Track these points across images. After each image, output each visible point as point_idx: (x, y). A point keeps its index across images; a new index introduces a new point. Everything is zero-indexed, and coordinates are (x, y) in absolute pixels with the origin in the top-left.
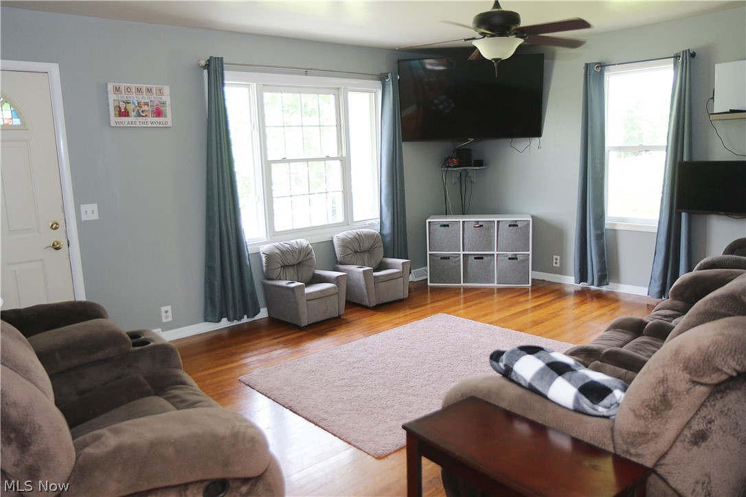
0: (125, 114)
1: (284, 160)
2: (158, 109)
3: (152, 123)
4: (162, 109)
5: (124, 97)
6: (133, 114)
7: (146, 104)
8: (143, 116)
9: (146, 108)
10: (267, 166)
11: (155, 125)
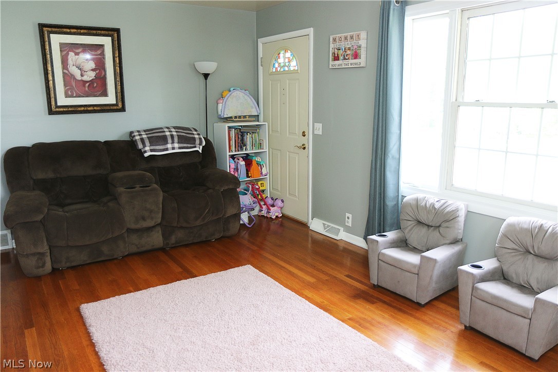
0: (336, 58)
1: (477, 103)
2: (356, 52)
3: (351, 64)
4: (358, 51)
5: (337, 45)
6: (341, 58)
7: (349, 49)
8: (347, 59)
9: (349, 52)
10: (453, 108)
11: (353, 66)
